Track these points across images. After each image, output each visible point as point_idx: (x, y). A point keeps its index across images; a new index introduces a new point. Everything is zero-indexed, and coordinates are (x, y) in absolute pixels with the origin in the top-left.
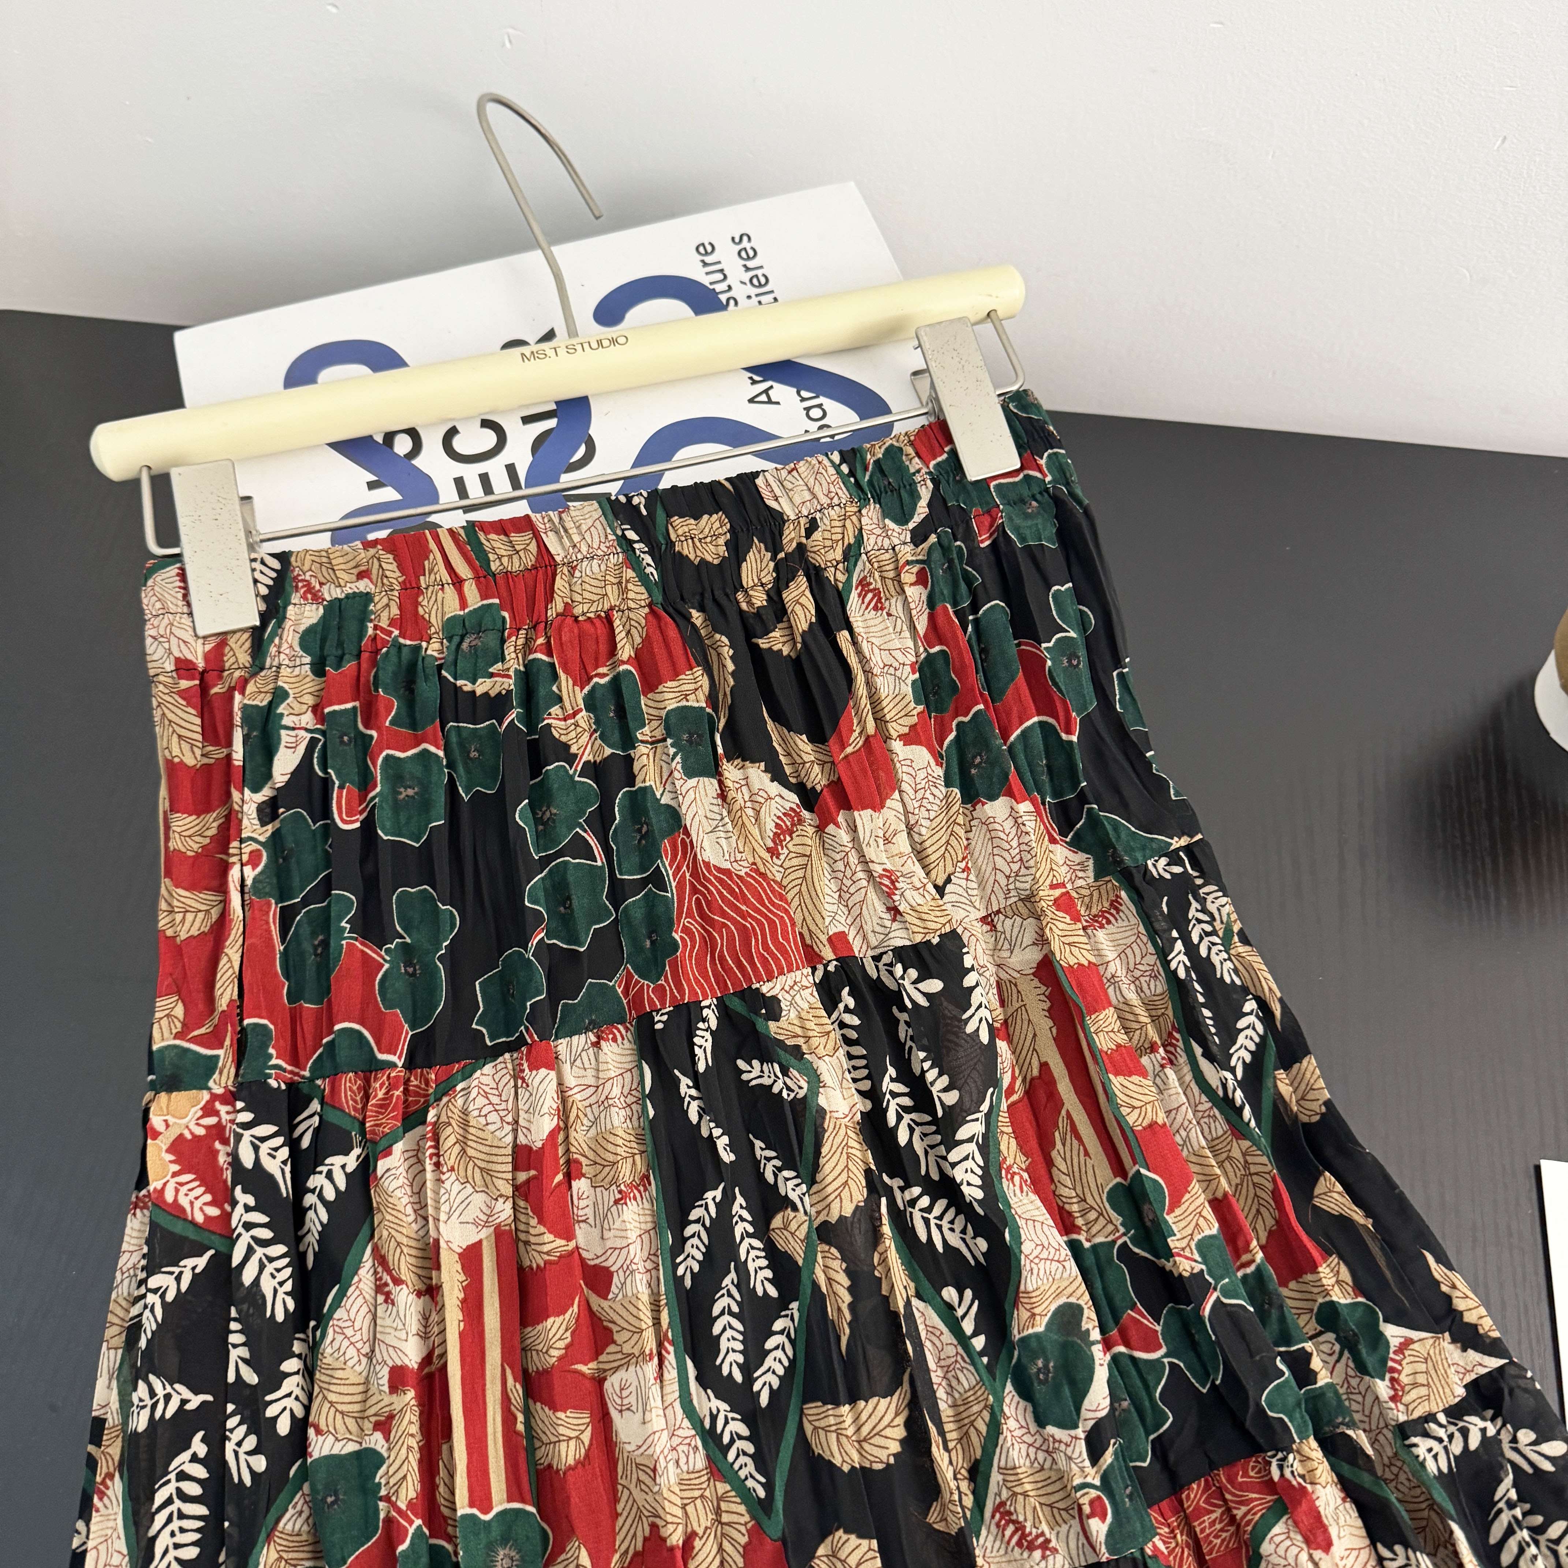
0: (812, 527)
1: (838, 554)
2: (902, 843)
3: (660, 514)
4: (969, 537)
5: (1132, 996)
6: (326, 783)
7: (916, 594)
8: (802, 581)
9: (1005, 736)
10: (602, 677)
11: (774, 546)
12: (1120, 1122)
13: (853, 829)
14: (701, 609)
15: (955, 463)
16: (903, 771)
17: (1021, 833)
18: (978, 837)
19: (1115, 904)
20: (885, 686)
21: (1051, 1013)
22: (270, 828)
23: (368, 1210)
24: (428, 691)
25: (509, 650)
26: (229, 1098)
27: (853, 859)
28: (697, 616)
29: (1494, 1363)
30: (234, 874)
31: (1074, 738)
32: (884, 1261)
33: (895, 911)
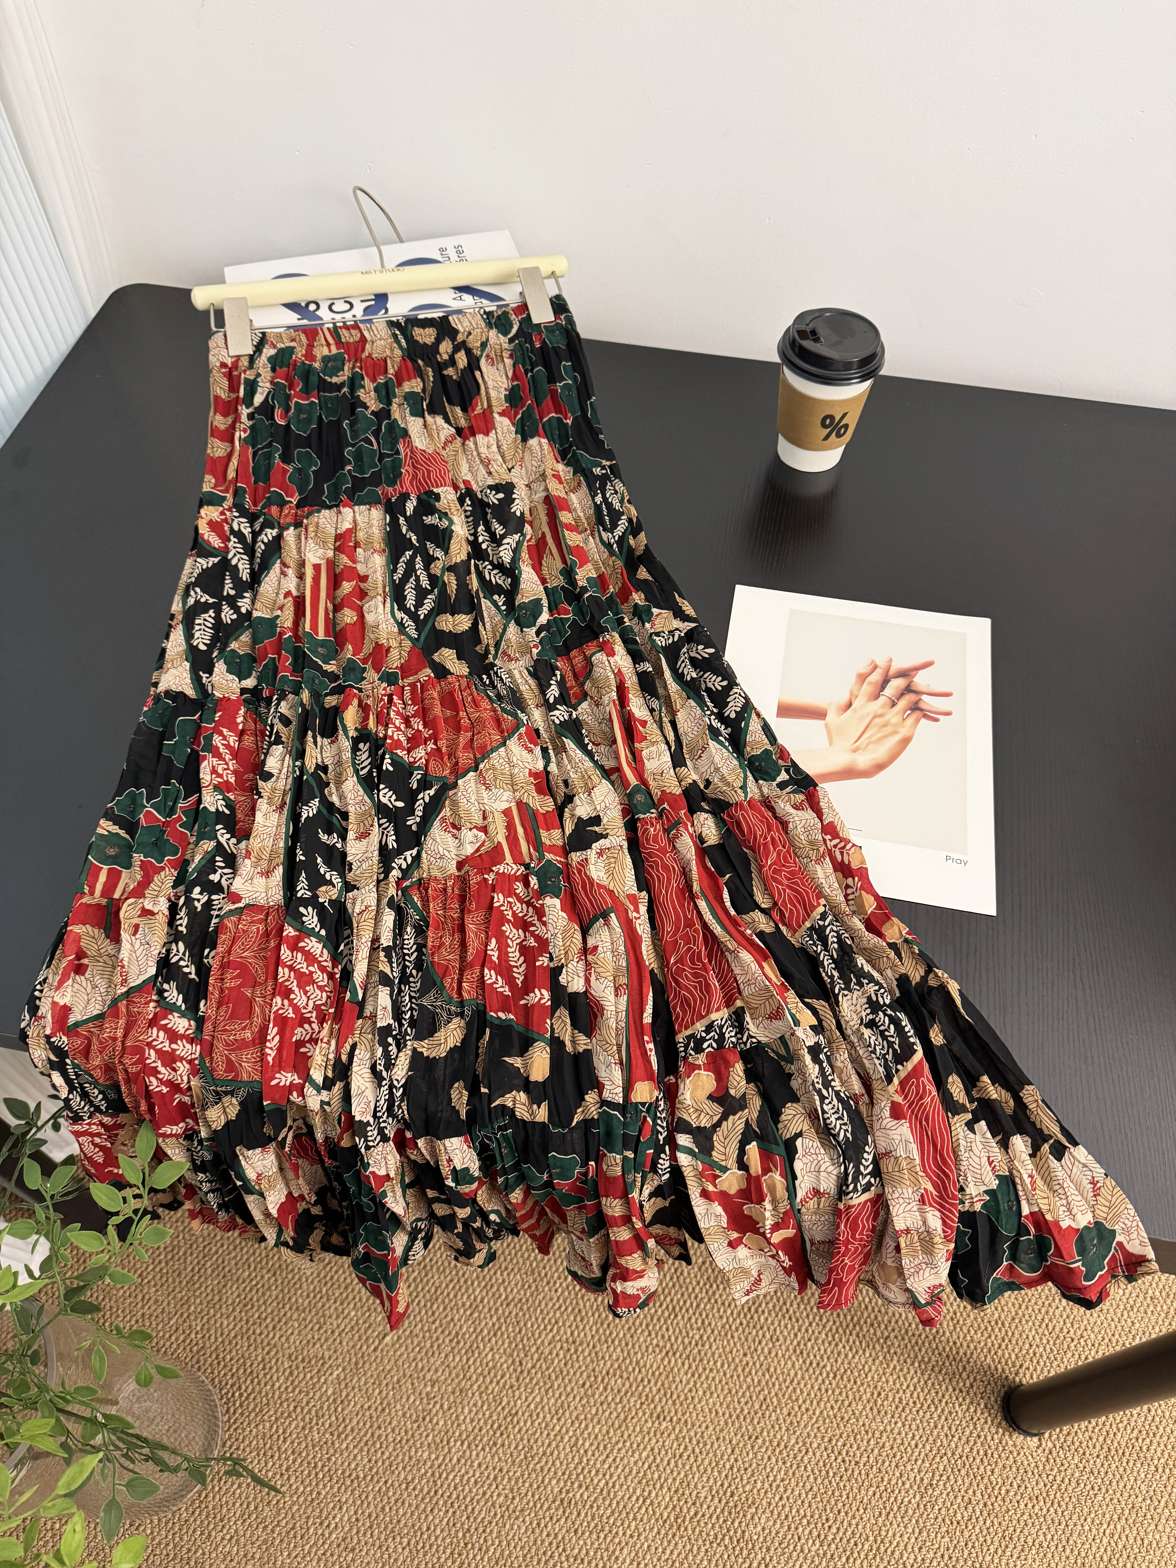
0: (470, 334)
1: (479, 344)
2: (494, 448)
3: (410, 326)
4: (531, 343)
5: (581, 515)
6: (273, 407)
7: (508, 362)
8: (463, 352)
9: (541, 419)
10: (381, 380)
11: (453, 338)
12: (566, 544)
13: (476, 443)
14: (423, 360)
15: (529, 317)
16: (497, 425)
17: (542, 450)
18: (527, 454)
19: (579, 484)
20: (493, 393)
21: (548, 515)
22: (251, 423)
23: (280, 548)
24: (314, 379)
25: (346, 368)
26: (230, 510)
27: (475, 453)
28: (420, 362)
29: (694, 625)
30: (237, 434)
31: (569, 422)
32: (471, 579)
33: (490, 473)
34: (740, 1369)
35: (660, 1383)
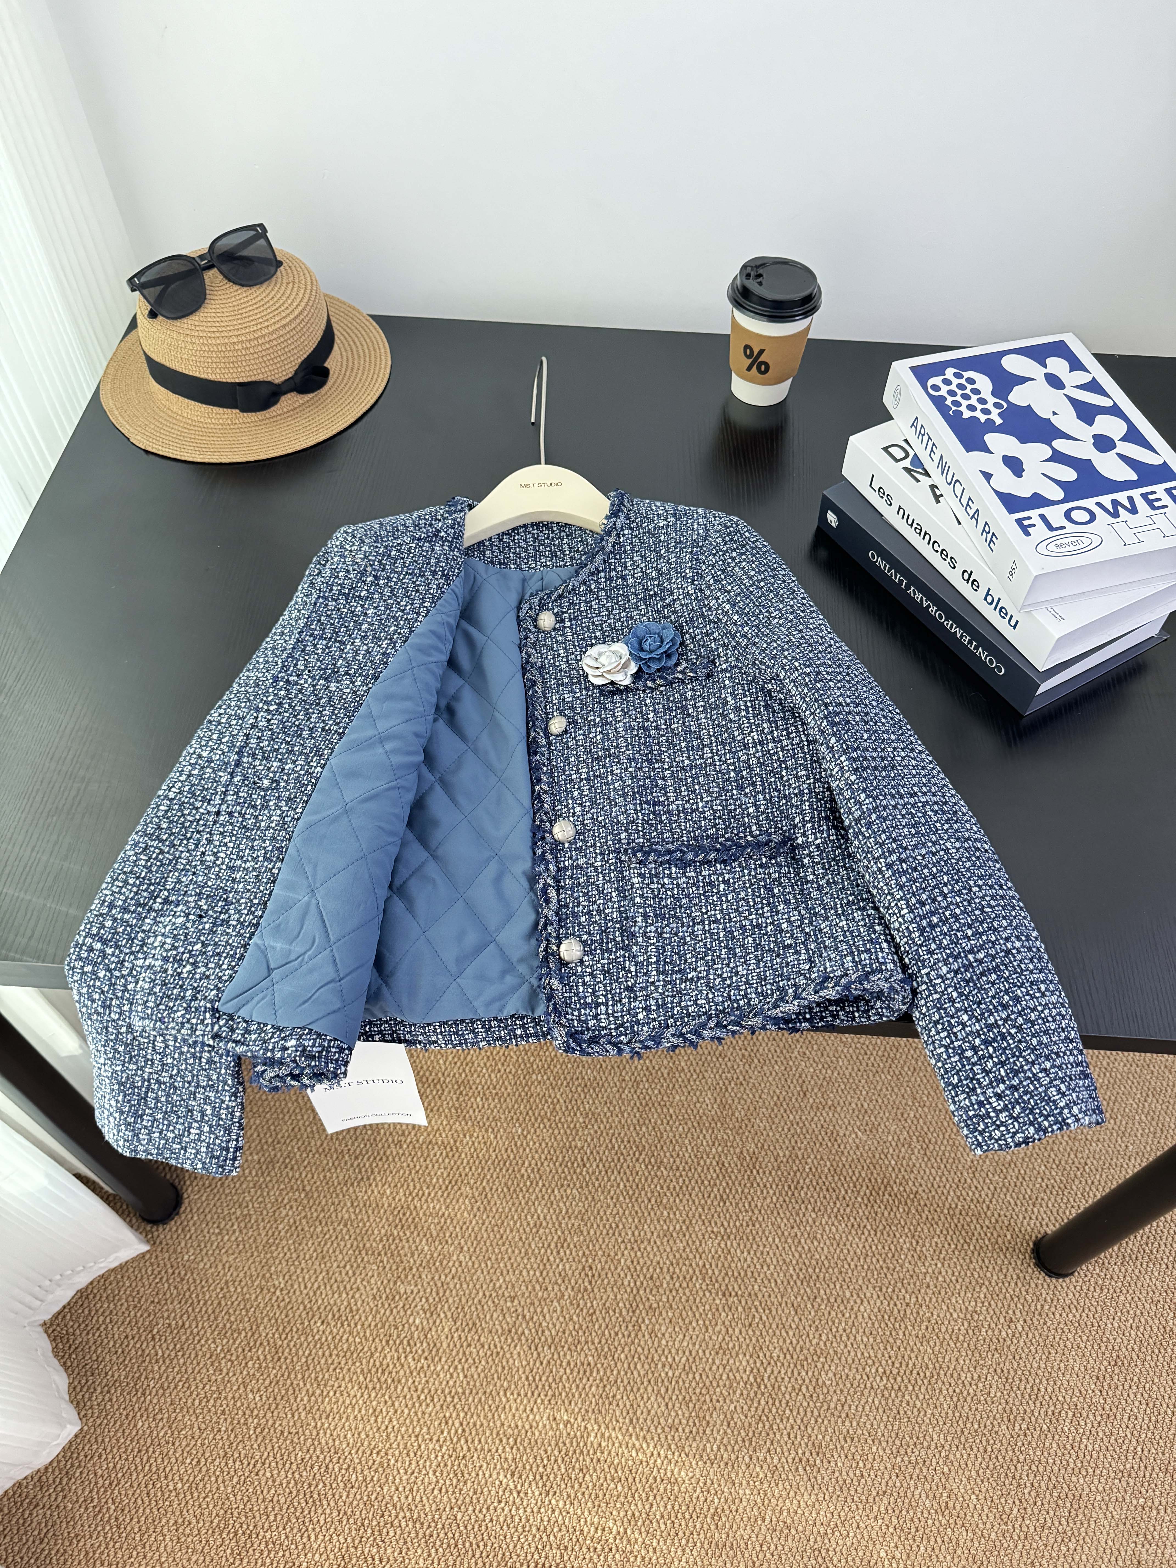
34: (789, 1240)
35: (720, 1265)
